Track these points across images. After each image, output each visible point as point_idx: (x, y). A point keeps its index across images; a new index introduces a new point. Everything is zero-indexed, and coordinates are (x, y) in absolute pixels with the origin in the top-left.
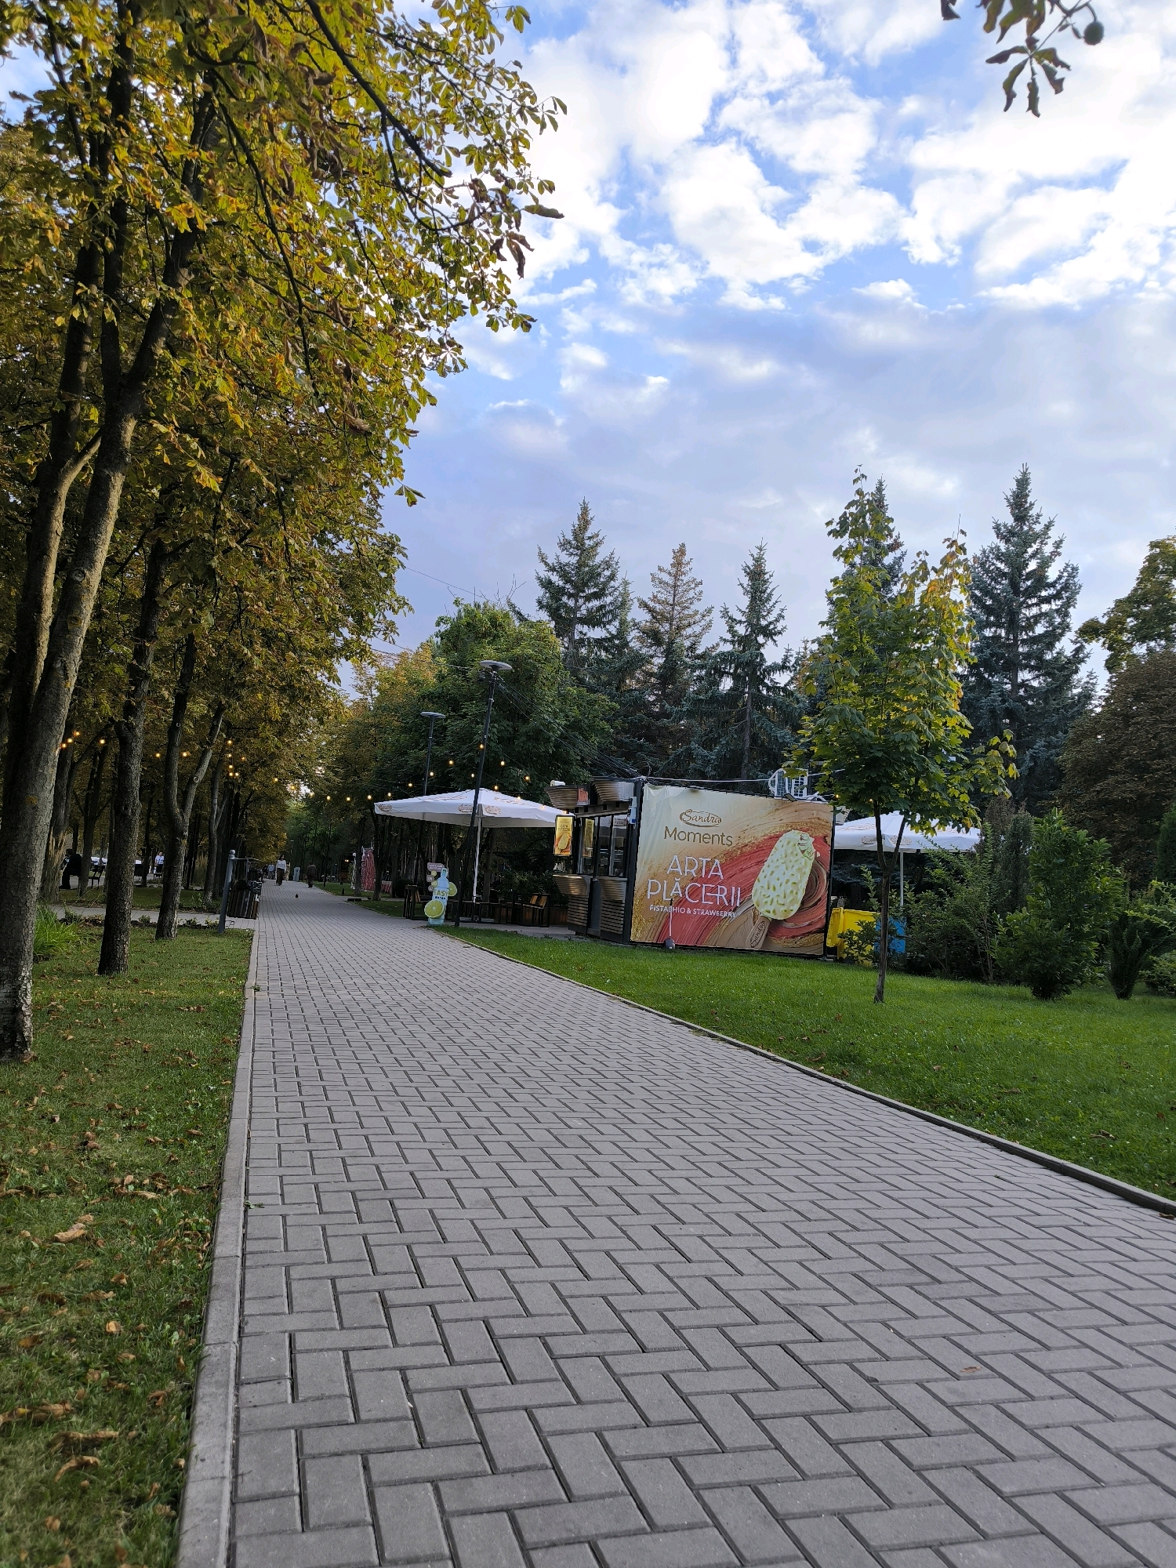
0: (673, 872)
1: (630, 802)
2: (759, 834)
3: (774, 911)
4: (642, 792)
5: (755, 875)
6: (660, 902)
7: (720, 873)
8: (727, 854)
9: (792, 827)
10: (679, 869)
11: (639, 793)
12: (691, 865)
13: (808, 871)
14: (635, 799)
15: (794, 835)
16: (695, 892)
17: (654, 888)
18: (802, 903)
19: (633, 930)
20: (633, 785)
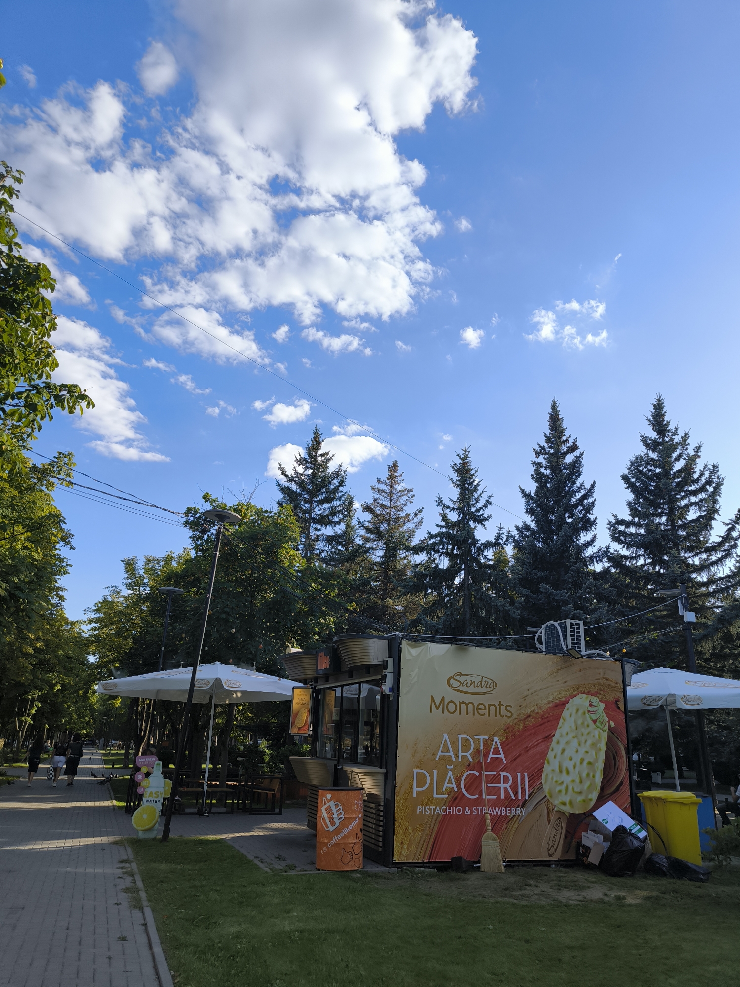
0: (443, 758)
1: (384, 665)
2: (543, 701)
3: (571, 803)
4: (400, 651)
5: (544, 755)
6: (430, 801)
7: (502, 756)
8: (507, 729)
9: (577, 690)
10: (451, 754)
11: (395, 652)
12: (466, 746)
13: (603, 745)
14: (390, 662)
15: (581, 701)
16: (473, 784)
17: (421, 781)
18: (602, 789)
19: (397, 845)
20: (386, 642)
